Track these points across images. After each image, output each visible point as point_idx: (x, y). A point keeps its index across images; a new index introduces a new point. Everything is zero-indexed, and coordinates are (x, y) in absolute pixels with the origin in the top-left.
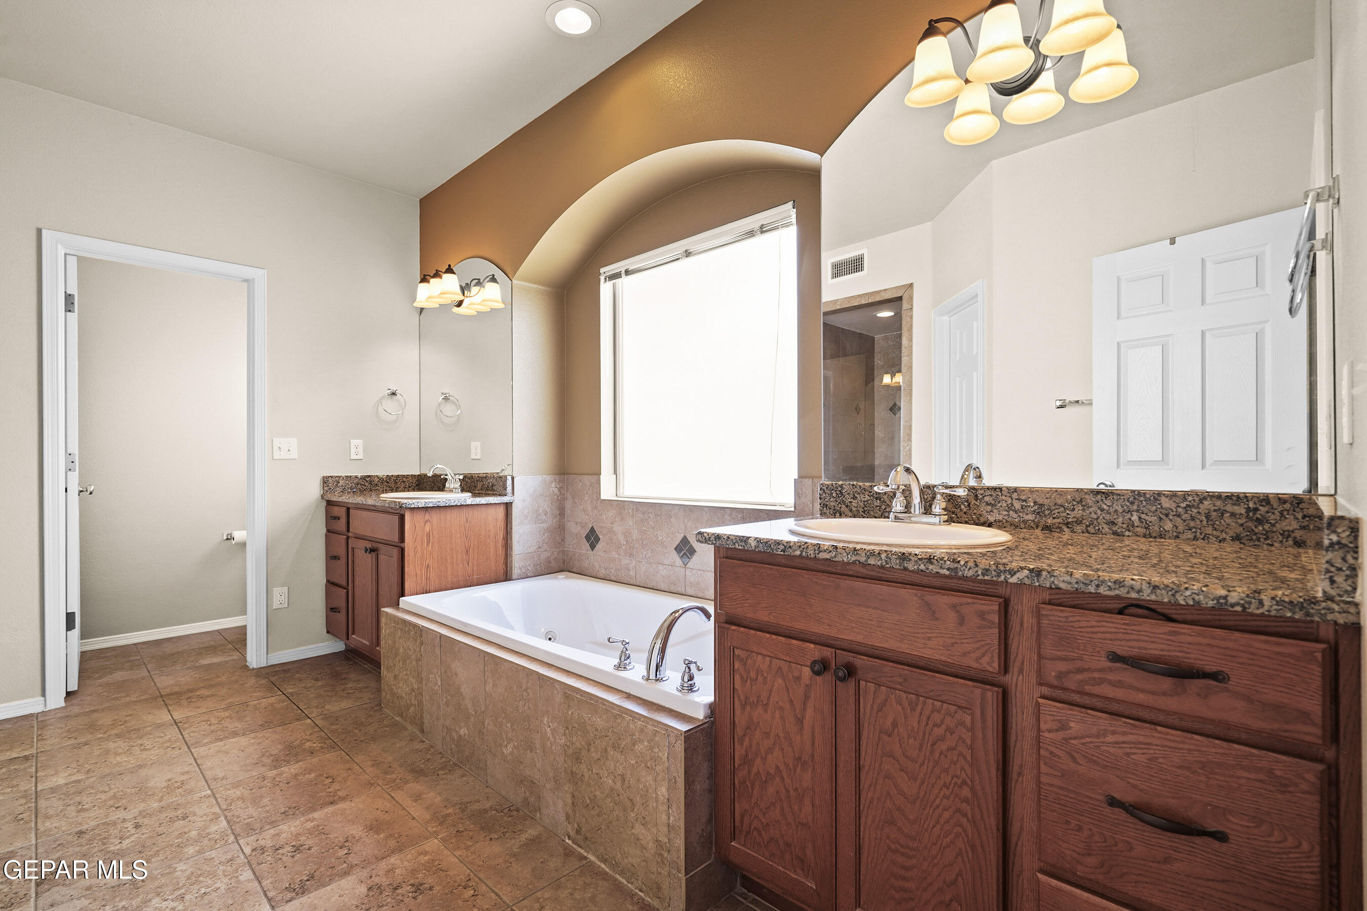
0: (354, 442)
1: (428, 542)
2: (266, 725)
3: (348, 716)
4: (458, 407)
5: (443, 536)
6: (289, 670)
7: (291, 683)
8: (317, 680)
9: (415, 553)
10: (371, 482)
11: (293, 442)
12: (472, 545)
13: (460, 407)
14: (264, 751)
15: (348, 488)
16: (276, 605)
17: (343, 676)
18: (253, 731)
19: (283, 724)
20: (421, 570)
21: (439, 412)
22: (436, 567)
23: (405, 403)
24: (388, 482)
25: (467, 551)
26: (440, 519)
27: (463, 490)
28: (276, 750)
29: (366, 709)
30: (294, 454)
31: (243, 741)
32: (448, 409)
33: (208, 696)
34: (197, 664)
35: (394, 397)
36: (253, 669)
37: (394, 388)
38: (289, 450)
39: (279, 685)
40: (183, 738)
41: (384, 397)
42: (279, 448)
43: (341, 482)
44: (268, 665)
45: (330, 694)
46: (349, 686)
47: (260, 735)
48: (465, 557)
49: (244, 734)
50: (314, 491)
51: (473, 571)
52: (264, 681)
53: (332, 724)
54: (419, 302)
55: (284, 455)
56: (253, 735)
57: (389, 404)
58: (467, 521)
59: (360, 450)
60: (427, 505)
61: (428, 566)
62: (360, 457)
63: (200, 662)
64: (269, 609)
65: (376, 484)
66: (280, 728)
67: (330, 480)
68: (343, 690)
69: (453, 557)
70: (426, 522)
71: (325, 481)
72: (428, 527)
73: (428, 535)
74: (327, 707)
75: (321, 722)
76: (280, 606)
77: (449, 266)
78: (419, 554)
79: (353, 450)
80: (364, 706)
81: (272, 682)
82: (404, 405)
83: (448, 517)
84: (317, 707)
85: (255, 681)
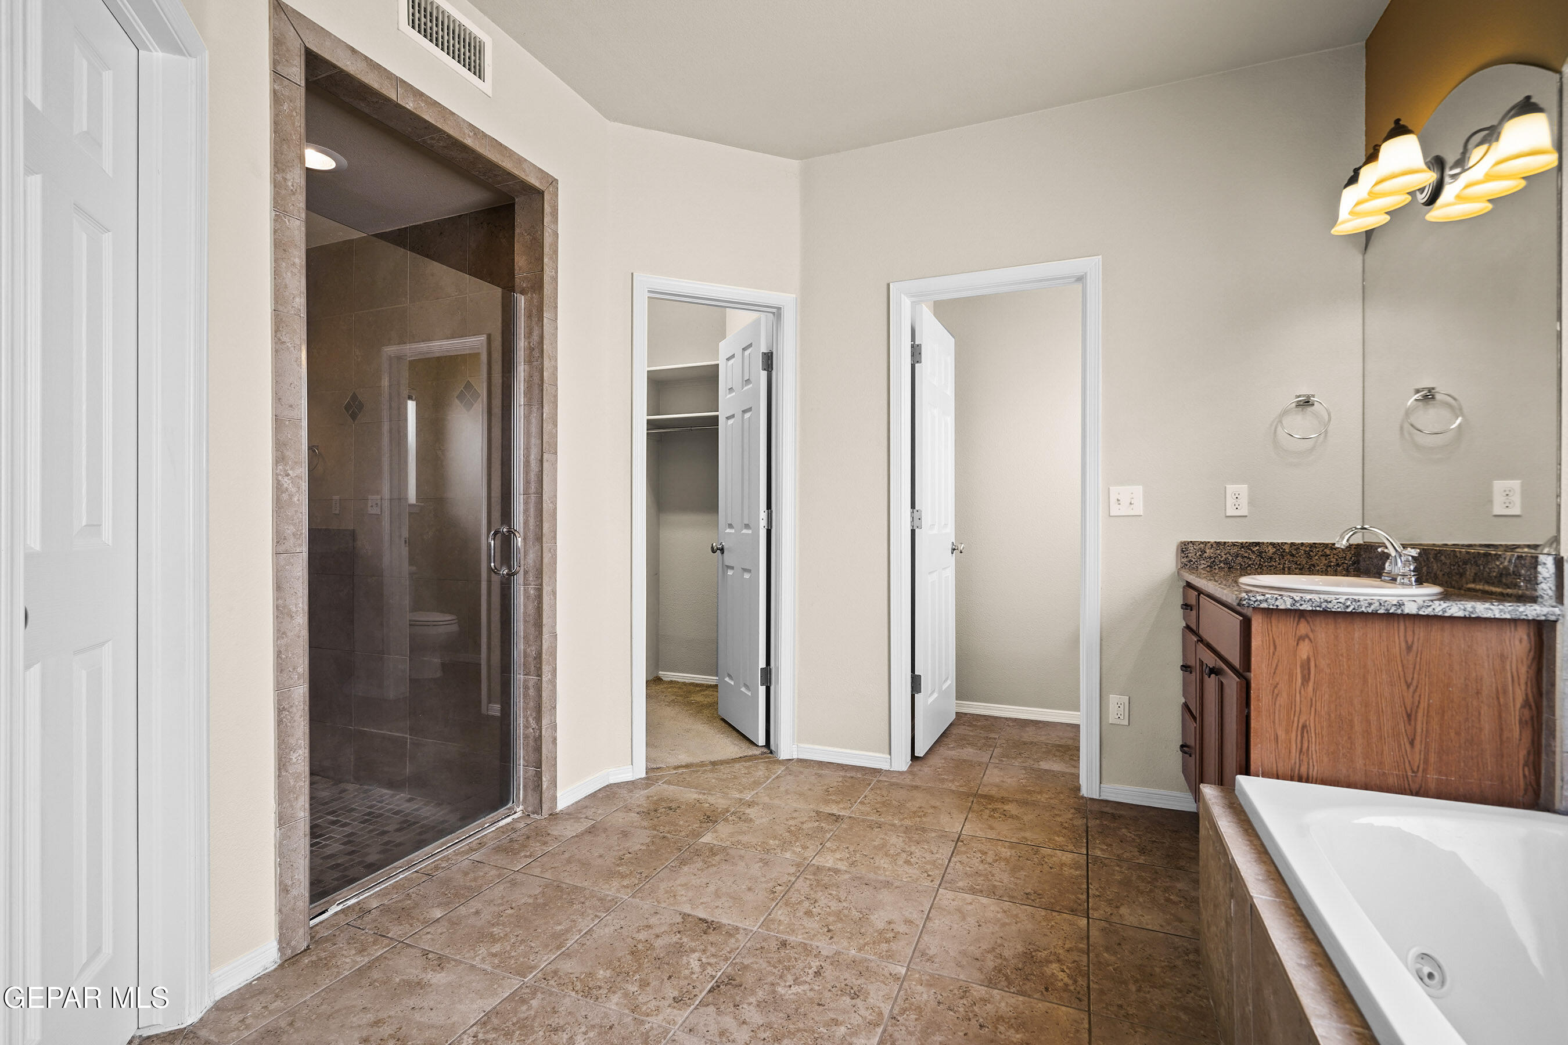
0: (1231, 488)
1: (1306, 680)
2: (1029, 898)
3: (1140, 946)
4: (1456, 410)
5: (1342, 674)
6: (1120, 816)
7: (1108, 840)
8: (1142, 851)
9: (1275, 697)
10: (1261, 553)
11: (1138, 490)
12: (1423, 705)
13: (1461, 409)
14: (999, 941)
15: (1220, 562)
16: (1112, 719)
17: (1182, 863)
18: (1012, 900)
19: (1050, 908)
20: (1287, 732)
21: (1406, 426)
22: (1324, 732)
23: (1329, 415)
24: (1293, 555)
25: (1409, 716)
26: (1336, 637)
27: (1420, 582)
28: (1013, 949)
29: (1176, 948)
30: (1139, 509)
31: (991, 907)
32: (1430, 418)
33: (1012, 817)
34: (1036, 766)
35: (1310, 409)
36: (1083, 797)
37: (1305, 391)
38: (1131, 504)
39: (1092, 836)
40: (948, 865)
41: (1285, 412)
42: (1118, 500)
43: (1208, 551)
44: (1101, 798)
45: (1142, 886)
46: (1180, 885)
47: (1015, 910)
48: (1402, 726)
49: (1000, 898)
50: (1168, 562)
51: (1426, 761)
52: (1079, 822)
53: (1107, 949)
54: (1343, 222)
55: (1123, 510)
56: (1007, 905)
57: (1300, 424)
58: (1409, 648)
59: (1244, 501)
60: (1298, 606)
61: (1304, 727)
62: (1244, 511)
63: (1041, 763)
64: (1103, 723)
65: (1271, 558)
66: (1043, 913)
67: (1191, 547)
68: (1166, 890)
69: (1368, 721)
70: (1301, 638)
71: (1184, 548)
72: (1305, 650)
73: (1306, 666)
74: (1123, 910)
75: (1097, 933)
76: (1118, 722)
77: (1397, 121)
78: (1283, 700)
79: (1230, 501)
80: (1177, 940)
81: (1087, 827)
82: (1326, 417)
83: (1357, 635)
84: (1110, 902)
85: (1071, 816)
